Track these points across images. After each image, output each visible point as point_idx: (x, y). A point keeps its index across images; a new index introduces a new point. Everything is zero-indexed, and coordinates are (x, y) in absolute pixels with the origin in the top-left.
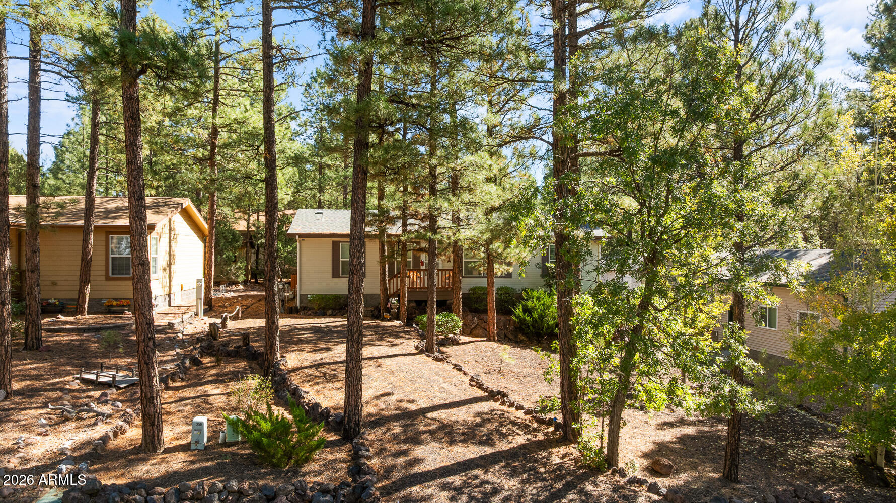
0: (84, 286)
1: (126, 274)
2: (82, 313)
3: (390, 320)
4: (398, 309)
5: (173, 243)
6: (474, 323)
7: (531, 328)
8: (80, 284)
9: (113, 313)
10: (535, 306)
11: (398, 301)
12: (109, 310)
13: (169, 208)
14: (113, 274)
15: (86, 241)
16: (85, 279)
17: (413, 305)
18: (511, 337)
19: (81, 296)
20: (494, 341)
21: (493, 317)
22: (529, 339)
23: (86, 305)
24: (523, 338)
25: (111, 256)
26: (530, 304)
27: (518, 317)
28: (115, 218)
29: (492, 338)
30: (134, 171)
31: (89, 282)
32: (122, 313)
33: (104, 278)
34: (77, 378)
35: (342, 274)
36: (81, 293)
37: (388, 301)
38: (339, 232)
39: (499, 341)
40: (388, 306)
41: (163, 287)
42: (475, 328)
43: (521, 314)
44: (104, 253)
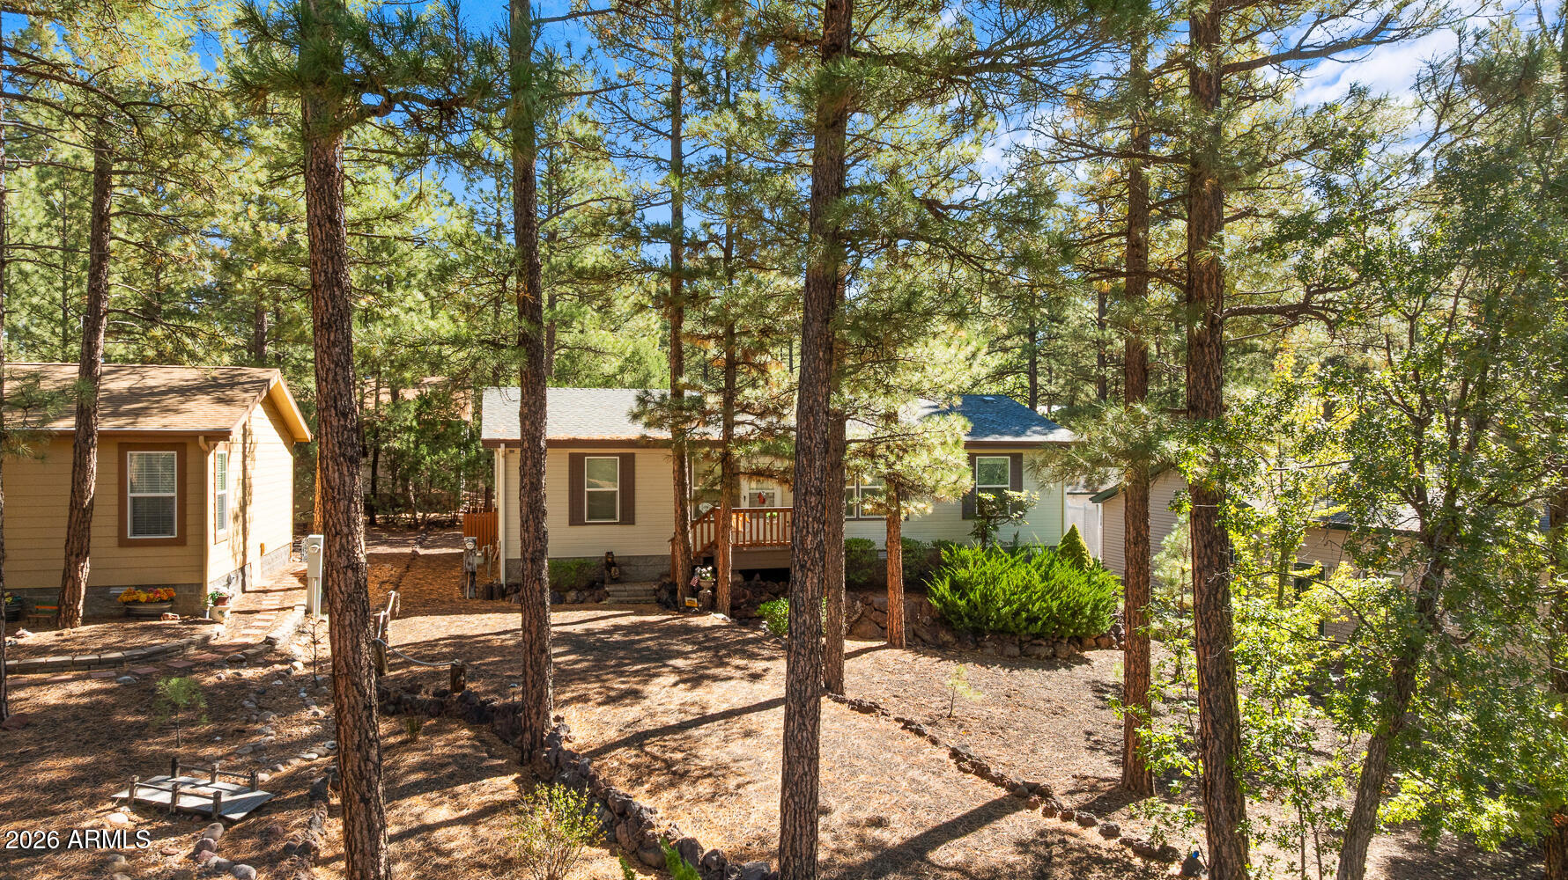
0: (77, 564)
1: (164, 533)
2: (70, 623)
3: (701, 613)
4: (714, 589)
5: (248, 461)
6: (856, 612)
7: (966, 620)
8: (67, 558)
9: (139, 617)
10: (972, 577)
11: (715, 572)
12: (127, 612)
13: (246, 391)
14: (135, 532)
15: (80, 468)
16: (77, 547)
17: (739, 578)
18: (927, 637)
19: (69, 584)
20: (901, 647)
21: (896, 600)
22: (959, 639)
23: (81, 602)
24: (948, 638)
25: (130, 495)
26: (962, 574)
27: (941, 599)
28: (136, 413)
29: (897, 642)
30: (334, 344)
31: (87, 553)
32: (158, 616)
33: (114, 541)
34: (123, 802)
35: (589, 518)
36: (70, 575)
37: (693, 573)
38: (583, 436)
39: (909, 647)
40: (694, 582)
41: (235, 555)
42: (857, 621)
43: (947, 594)
44: (115, 490)
